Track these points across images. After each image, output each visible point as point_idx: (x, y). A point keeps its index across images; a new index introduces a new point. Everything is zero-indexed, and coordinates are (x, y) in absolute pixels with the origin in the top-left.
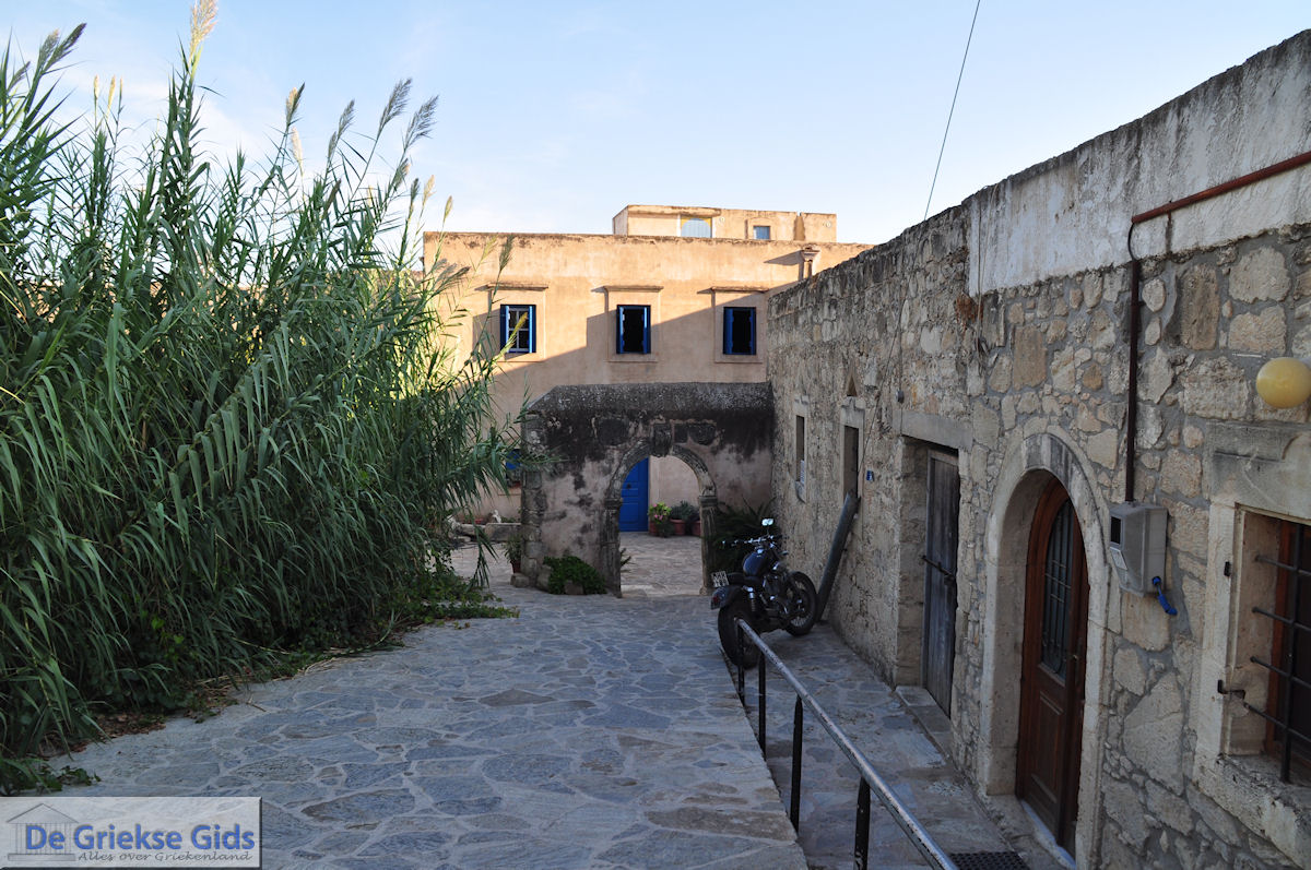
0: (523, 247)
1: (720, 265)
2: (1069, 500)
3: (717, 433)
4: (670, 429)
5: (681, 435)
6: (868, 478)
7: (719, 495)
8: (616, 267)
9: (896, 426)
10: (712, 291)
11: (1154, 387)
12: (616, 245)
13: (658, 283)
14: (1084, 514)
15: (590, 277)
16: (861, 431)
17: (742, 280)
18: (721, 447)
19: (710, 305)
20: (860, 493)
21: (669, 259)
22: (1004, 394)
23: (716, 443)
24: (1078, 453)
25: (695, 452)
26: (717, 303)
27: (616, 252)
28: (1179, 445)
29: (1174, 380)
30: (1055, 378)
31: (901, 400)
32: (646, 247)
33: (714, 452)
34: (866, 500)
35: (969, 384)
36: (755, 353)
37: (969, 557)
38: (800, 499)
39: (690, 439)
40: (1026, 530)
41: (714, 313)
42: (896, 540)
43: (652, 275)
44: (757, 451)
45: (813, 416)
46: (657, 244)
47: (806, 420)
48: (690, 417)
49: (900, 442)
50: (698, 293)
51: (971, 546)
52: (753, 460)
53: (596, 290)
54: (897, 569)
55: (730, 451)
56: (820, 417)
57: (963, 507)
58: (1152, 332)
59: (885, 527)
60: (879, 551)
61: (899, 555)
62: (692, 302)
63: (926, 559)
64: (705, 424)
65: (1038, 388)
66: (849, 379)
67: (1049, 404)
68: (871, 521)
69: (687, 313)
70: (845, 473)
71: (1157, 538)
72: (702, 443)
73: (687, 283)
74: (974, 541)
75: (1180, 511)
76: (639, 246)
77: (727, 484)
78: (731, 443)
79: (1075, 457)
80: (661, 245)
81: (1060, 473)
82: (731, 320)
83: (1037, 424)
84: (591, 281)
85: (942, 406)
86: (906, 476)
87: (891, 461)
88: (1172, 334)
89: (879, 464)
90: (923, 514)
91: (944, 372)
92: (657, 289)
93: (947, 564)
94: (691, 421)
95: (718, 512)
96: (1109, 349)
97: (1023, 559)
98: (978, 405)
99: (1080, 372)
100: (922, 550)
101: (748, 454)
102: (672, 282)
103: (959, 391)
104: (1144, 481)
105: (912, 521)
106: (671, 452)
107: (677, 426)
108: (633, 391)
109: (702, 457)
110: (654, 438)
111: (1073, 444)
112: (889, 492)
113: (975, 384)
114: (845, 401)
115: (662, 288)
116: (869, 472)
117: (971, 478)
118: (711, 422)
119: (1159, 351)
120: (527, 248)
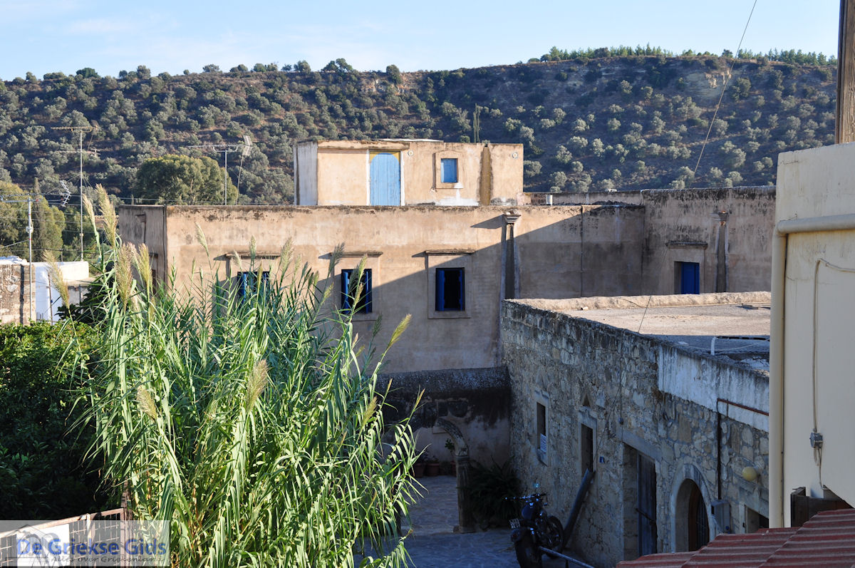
0: (258, 219)
1: (432, 230)
2: (701, 494)
3: (469, 408)
4: (435, 406)
5: (443, 410)
6: (601, 461)
7: (471, 454)
8: (340, 235)
9: (619, 435)
10: (425, 254)
11: (725, 460)
12: (340, 216)
13: (378, 249)
14: (706, 500)
15: (317, 245)
16: (594, 432)
17: (451, 243)
18: (473, 418)
19: (424, 268)
20: (595, 468)
21: (387, 226)
22: (675, 441)
23: (468, 415)
24: (705, 477)
25: (454, 423)
26: (430, 266)
27: (340, 221)
28: (732, 482)
29: (730, 459)
30: (695, 443)
31: (622, 423)
32: (366, 216)
33: (467, 422)
34: (599, 474)
35: (659, 431)
36: (464, 309)
37: (662, 513)
38: (541, 462)
39: (449, 413)
40: (687, 502)
41: (428, 273)
42: (621, 500)
43: (372, 242)
44: (498, 420)
45: (554, 408)
46: (377, 213)
47: (547, 409)
48: (449, 397)
49: (621, 445)
50: (413, 256)
51: (663, 507)
52: (496, 427)
53: (323, 257)
54: (622, 516)
55: (479, 421)
56: (560, 412)
57: (658, 488)
58: (724, 440)
59: (614, 491)
60: (610, 506)
61: (622, 508)
62: (407, 265)
63: (639, 510)
64: (461, 401)
65: (689, 444)
66: (584, 396)
67: (693, 453)
68: (603, 487)
69: (404, 275)
70: (582, 453)
71: (727, 513)
72: (458, 416)
73: (403, 247)
74: (664, 505)
75: (733, 504)
76: (361, 216)
77: (477, 446)
78: (479, 415)
79: (703, 478)
80: (380, 214)
81: (697, 482)
82: (443, 279)
83: (688, 459)
84: (318, 248)
85: (646, 435)
86: (625, 464)
87: (616, 454)
88: (729, 443)
89: (607, 454)
90: (635, 485)
91: (646, 418)
92: (376, 255)
93: (650, 514)
94: (451, 399)
95: (471, 468)
96: (712, 440)
97: (687, 515)
98: (663, 442)
99: (703, 444)
100: (635, 506)
101: (492, 423)
102: (389, 247)
103: (654, 431)
104: (724, 492)
105: (629, 489)
106: (436, 423)
107: (440, 404)
108: (407, 378)
109: (459, 426)
110: (424, 414)
111: (701, 472)
112: (615, 472)
113: (662, 432)
114: (582, 409)
115: (382, 253)
116: (601, 458)
117: (661, 475)
118: (464, 399)
119: (726, 447)
120: (261, 220)
